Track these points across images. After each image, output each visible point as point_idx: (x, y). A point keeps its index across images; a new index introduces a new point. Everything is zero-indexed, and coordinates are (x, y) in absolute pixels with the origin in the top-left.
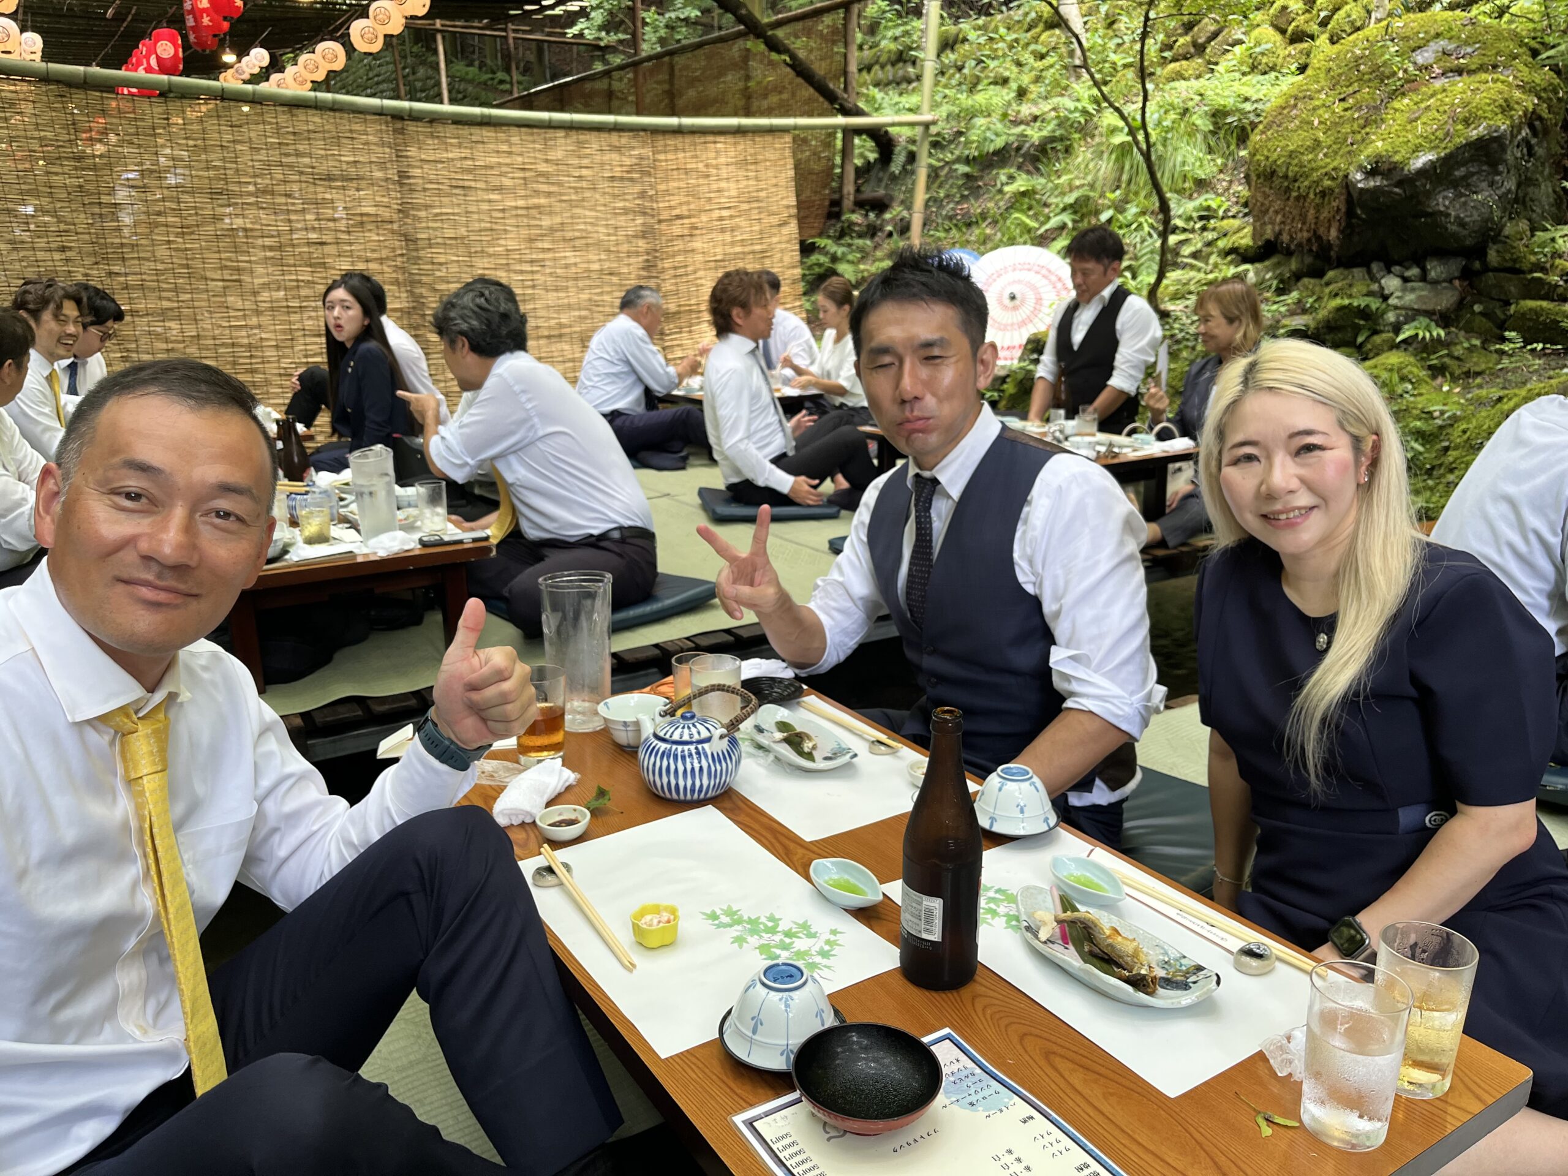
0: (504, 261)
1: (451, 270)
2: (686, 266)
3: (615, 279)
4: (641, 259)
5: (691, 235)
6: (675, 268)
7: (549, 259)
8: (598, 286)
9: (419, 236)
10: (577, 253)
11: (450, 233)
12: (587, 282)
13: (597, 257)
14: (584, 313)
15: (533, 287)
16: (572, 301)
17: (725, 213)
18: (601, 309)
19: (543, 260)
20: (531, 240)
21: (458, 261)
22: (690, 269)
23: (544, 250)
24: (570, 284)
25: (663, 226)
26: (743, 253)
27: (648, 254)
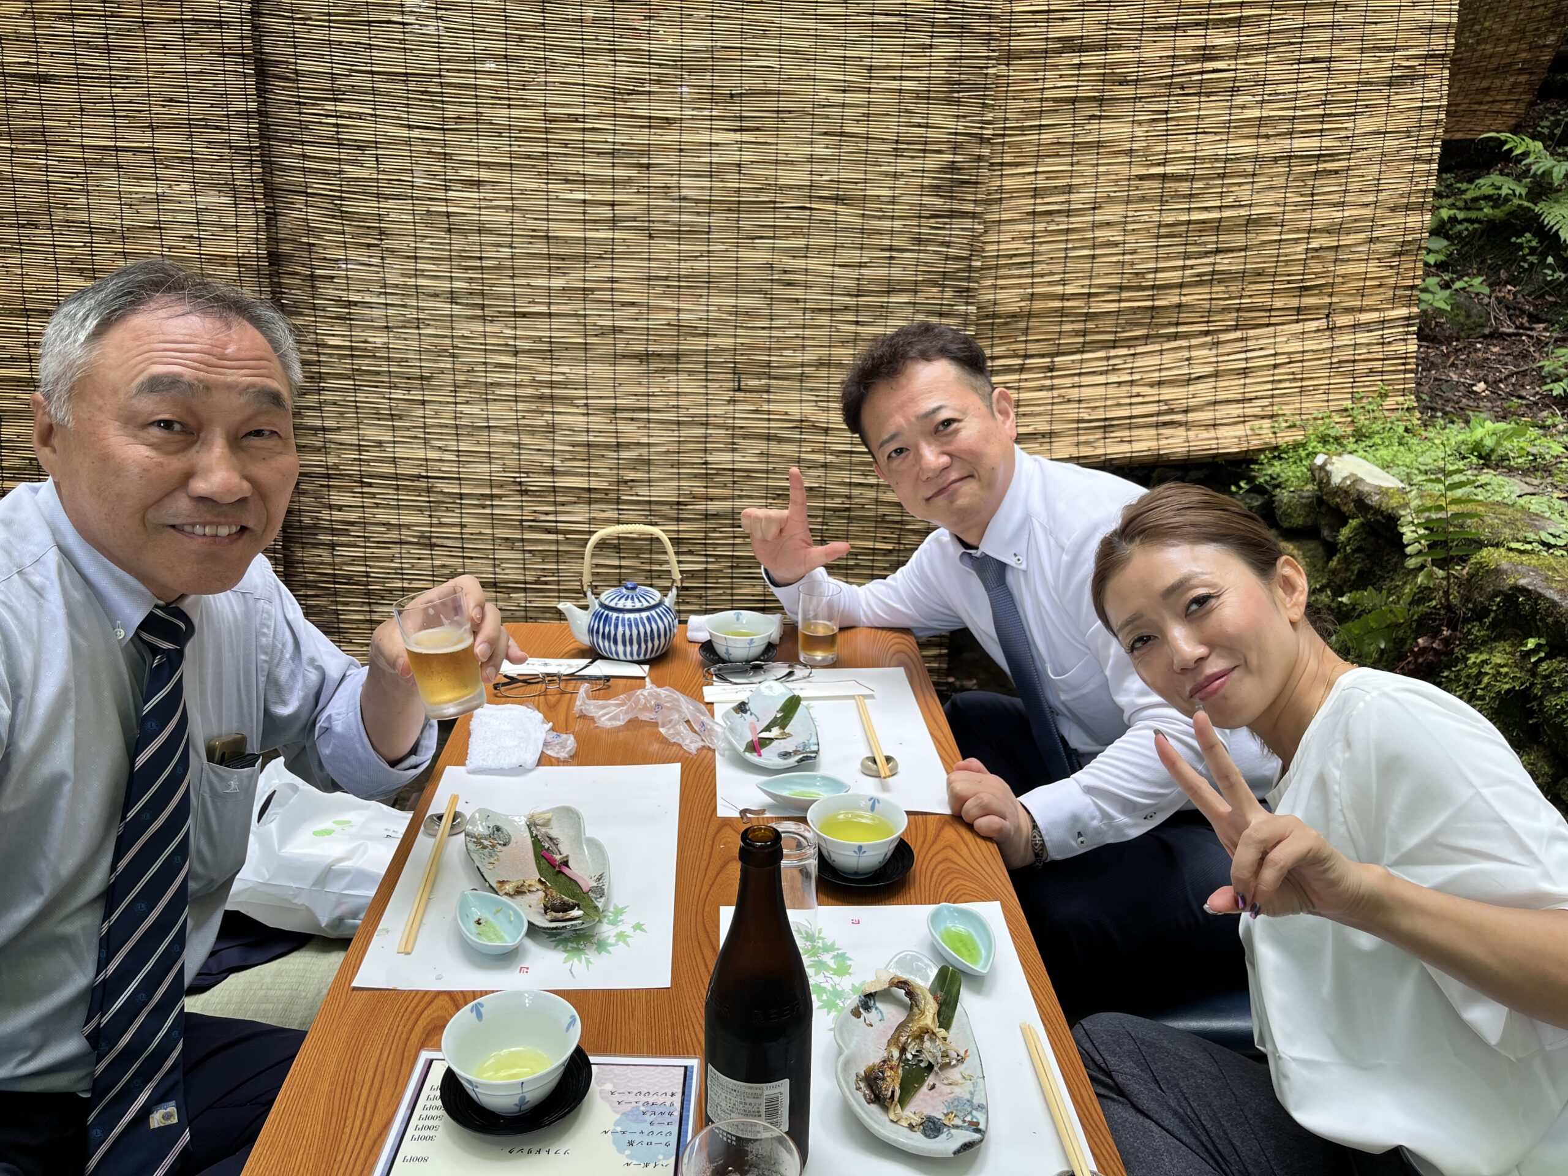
0: (538, 149)
1: (388, 164)
2: (1069, 189)
3: (847, 215)
4: (932, 162)
5: (1101, 101)
6: (1036, 192)
7: (664, 148)
8: (796, 232)
9: (304, 65)
10: (746, 137)
11: (391, 61)
12: (768, 218)
13: (807, 150)
14: (747, 301)
15: (613, 223)
16: (718, 267)
17: (1220, 39)
18: (798, 293)
19: (647, 150)
20: (618, 94)
21: (408, 142)
22: (1079, 199)
23: (651, 123)
24: (717, 220)
25: (1019, 71)
26: (1256, 158)
27: (956, 148)
